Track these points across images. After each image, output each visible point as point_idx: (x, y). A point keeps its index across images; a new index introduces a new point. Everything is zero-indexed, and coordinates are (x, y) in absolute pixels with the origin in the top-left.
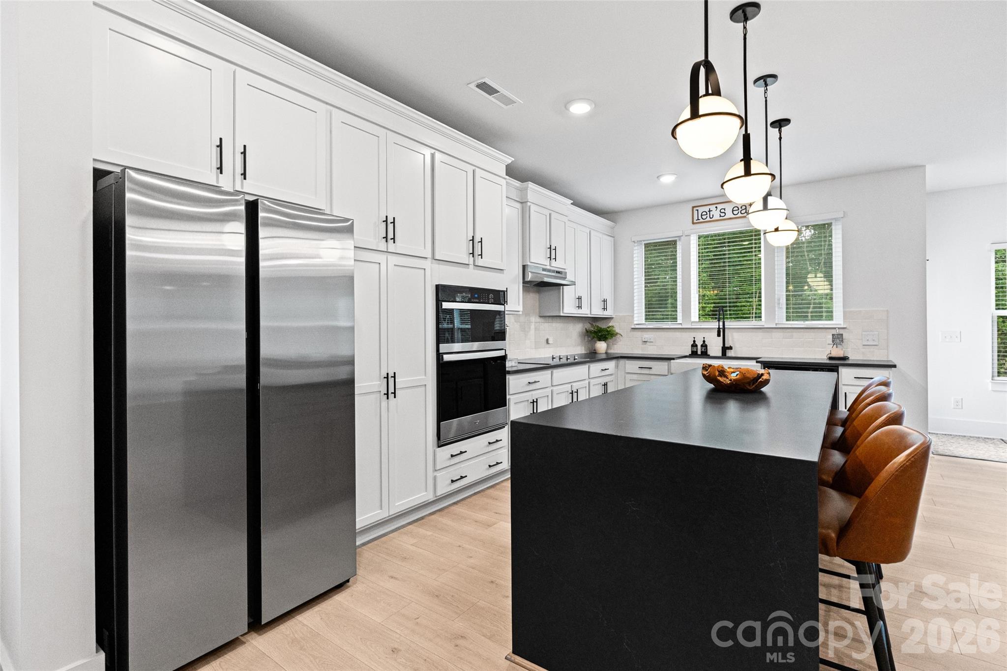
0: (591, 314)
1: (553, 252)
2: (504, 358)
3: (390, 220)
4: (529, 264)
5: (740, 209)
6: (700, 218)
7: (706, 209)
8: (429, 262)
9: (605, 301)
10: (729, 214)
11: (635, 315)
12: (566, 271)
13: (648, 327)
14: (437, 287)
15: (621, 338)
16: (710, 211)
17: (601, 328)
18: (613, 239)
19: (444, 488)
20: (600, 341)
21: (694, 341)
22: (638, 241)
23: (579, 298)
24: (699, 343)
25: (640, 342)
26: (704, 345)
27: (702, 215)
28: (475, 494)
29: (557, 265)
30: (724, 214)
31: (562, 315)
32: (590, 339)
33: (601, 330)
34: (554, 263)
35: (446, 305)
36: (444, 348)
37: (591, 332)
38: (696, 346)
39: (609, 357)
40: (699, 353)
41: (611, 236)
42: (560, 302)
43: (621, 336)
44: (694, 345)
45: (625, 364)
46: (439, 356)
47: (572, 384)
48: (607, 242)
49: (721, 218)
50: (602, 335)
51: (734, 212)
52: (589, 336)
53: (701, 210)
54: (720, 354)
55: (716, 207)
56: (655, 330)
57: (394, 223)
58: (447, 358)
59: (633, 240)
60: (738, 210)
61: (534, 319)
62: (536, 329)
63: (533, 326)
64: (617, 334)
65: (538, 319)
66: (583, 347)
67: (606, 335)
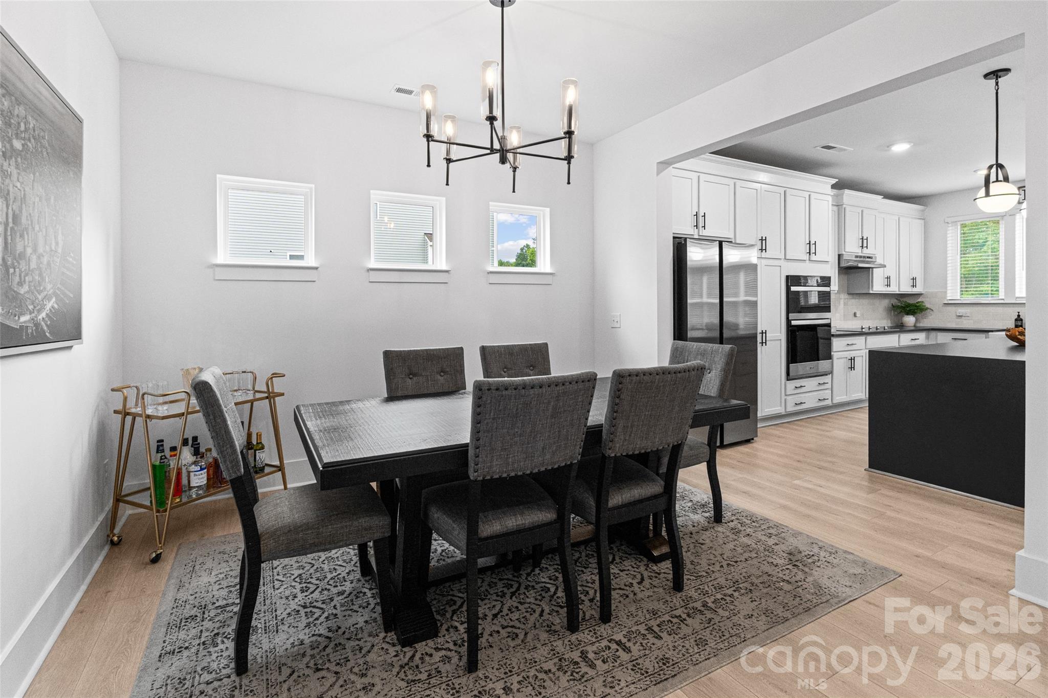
0: (899, 291)
2: (829, 325)
3: (764, 238)
4: (844, 253)
8: (782, 260)
9: (914, 279)
11: (949, 292)
12: (876, 256)
13: (965, 302)
14: (787, 277)
15: (931, 312)
18: (922, 222)
19: (791, 408)
20: (908, 315)
21: (1018, 316)
22: (952, 222)
23: (888, 278)
25: (955, 317)
28: (808, 418)
29: (868, 252)
31: (871, 292)
32: (896, 313)
33: (909, 305)
34: (865, 251)
35: (793, 289)
36: (791, 316)
37: (898, 307)
38: (1021, 320)
39: (917, 329)
41: (920, 219)
42: (869, 282)
43: (932, 310)
44: (1018, 319)
45: (937, 336)
46: (788, 321)
48: (918, 225)
50: (910, 310)
52: (894, 310)
56: (972, 305)
57: (766, 240)
58: (794, 323)
59: (947, 221)
61: (843, 296)
62: (845, 304)
63: (842, 302)
64: (927, 309)
65: (846, 296)
66: (889, 321)
67: (915, 310)
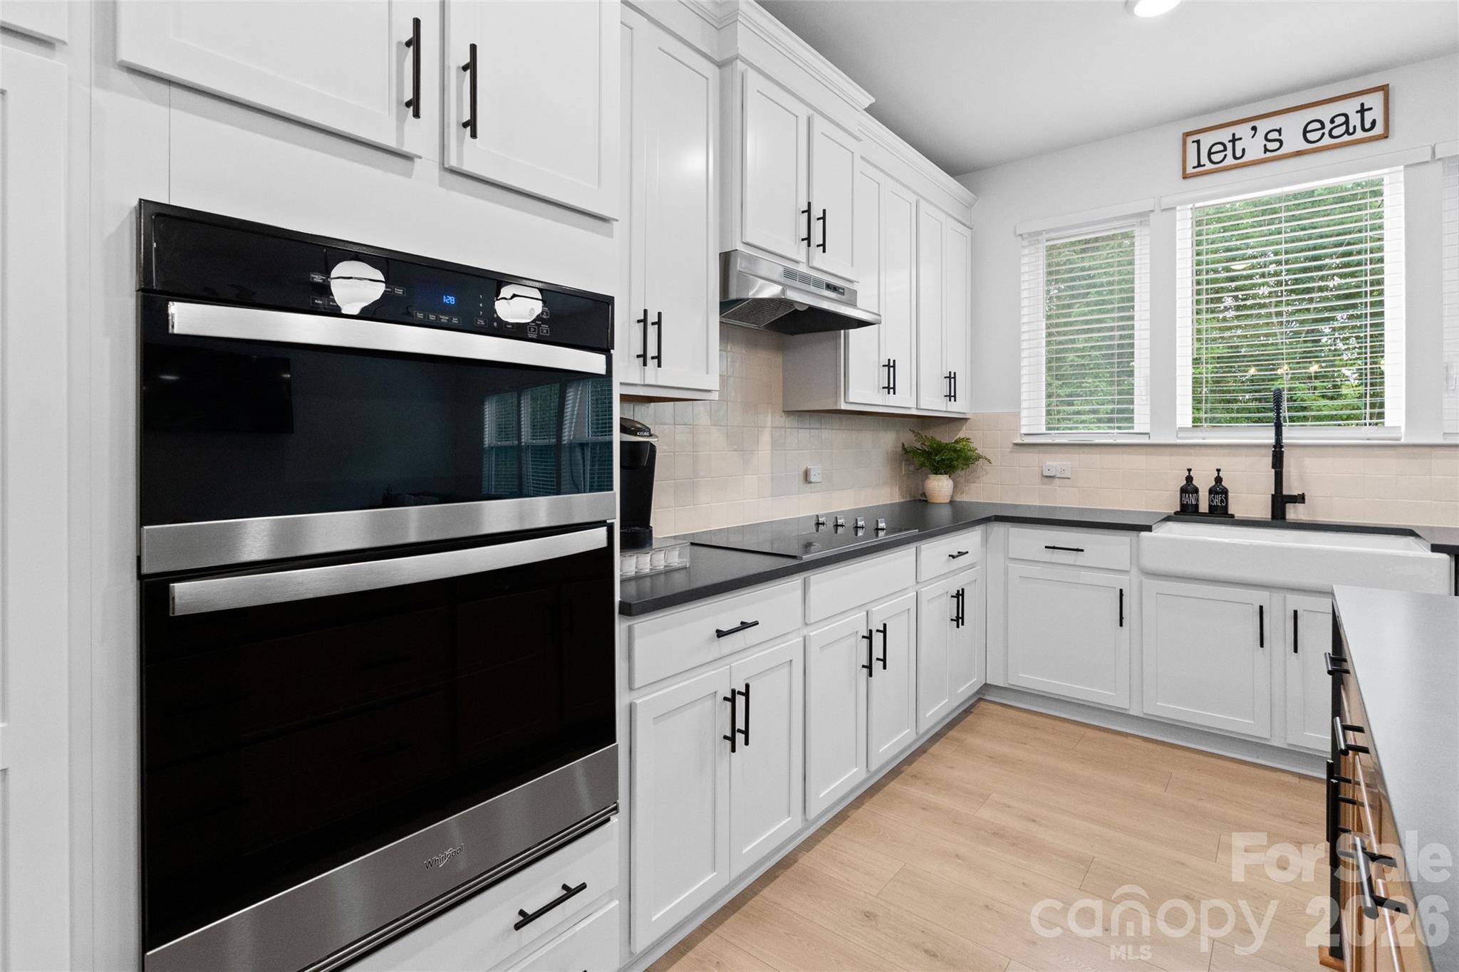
0: (917, 408)
1: (817, 227)
4: (740, 247)
5: (1328, 126)
6: (1204, 160)
7: (1225, 136)
9: (951, 377)
10: (1293, 141)
11: (1024, 413)
12: (855, 287)
13: (1057, 441)
15: (987, 468)
16: (1234, 140)
17: (939, 444)
18: (968, 228)
20: (936, 474)
21: (1189, 479)
22: (1030, 234)
23: (889, 366)
24: (1204, 483)
25: (1037, 479)
26: (1218, 490)
27: (1210, 153)
29: (831, 263)
30: (1277, 144)
31: (843, 407)
32: (912, 468)
33: (939, 448)
34: (819, 259)
37: (915, 452)
38: (1196, 491)
39: (963, 518)
40: (1204, 507)
41: (964, 225)
42: (837, 375)
43: (989, 461)
44: (1189, 488)
45: (1006, 537)
47: (868, 607)
48: (957, 237)
49: (1269, 154)
50: (942, 462)
51: (1308, 135)
53: (1207, 140)
54: (1265, 513)
55: (1254, 128)
56: (1077, 449)
59: (1018, 232)
60: (1323, 127)
61: (771, 420)
62: (775, 445)
63: (766, 437)
64: (979, 457)
65: (782, 420)
66: (897, 489)
67: (951, 460)
